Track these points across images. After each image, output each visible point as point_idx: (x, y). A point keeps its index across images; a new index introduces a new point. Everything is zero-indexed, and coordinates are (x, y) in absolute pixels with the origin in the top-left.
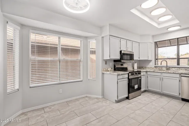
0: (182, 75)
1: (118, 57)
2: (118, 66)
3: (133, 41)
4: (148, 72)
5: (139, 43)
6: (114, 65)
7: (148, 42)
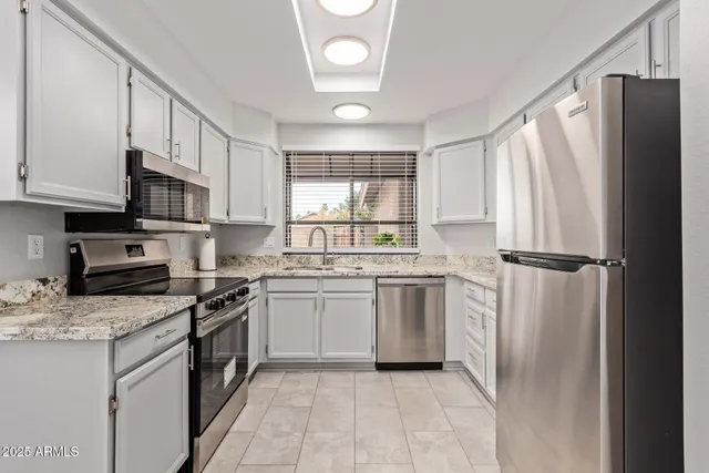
0: (380, 281)
3: (203, 117)
4: (269, 280)
5: (227, 137)
6: (72, 255)
7: (262, 146)
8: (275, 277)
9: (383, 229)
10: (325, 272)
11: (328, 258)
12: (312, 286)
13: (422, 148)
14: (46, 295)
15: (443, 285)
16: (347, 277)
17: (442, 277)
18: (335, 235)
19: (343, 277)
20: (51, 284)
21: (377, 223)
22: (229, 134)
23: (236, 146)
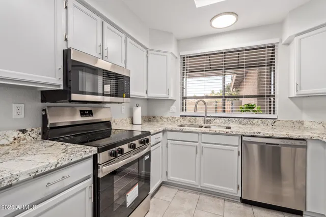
0: (244, 138)
1: (55, 80)
2: (66, 118)
3: (128, 35)
4: (168, 132)
5: (147, 49)
6: (43, 115)
7: (168, 52)
8: (171, 131)
9: (245, 101)
10: (203, 129)
11: (207, 120)
12: (195, 137)
13: (281, 40)
14: (24, 139)
15: (306, 147)
16: (219, 134)
17: (304, 140)
18: (216, 105)
19: (216, 134)
20: (29, 132)
21: (242, 97)
22: (148, 47)
23: (152, 54)
